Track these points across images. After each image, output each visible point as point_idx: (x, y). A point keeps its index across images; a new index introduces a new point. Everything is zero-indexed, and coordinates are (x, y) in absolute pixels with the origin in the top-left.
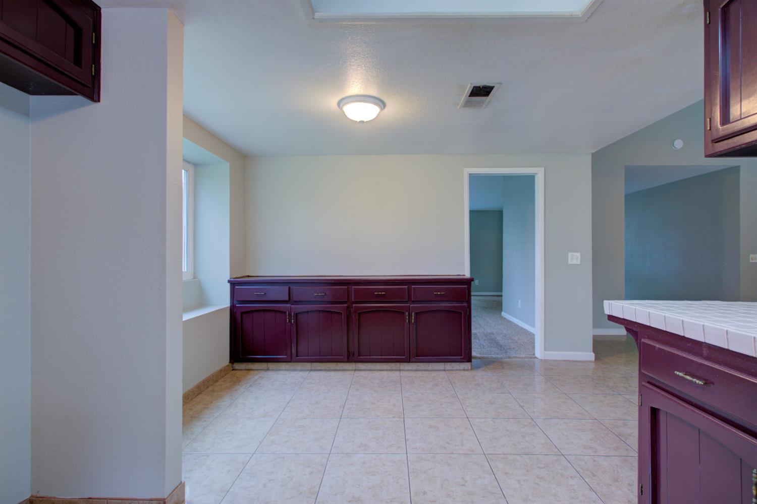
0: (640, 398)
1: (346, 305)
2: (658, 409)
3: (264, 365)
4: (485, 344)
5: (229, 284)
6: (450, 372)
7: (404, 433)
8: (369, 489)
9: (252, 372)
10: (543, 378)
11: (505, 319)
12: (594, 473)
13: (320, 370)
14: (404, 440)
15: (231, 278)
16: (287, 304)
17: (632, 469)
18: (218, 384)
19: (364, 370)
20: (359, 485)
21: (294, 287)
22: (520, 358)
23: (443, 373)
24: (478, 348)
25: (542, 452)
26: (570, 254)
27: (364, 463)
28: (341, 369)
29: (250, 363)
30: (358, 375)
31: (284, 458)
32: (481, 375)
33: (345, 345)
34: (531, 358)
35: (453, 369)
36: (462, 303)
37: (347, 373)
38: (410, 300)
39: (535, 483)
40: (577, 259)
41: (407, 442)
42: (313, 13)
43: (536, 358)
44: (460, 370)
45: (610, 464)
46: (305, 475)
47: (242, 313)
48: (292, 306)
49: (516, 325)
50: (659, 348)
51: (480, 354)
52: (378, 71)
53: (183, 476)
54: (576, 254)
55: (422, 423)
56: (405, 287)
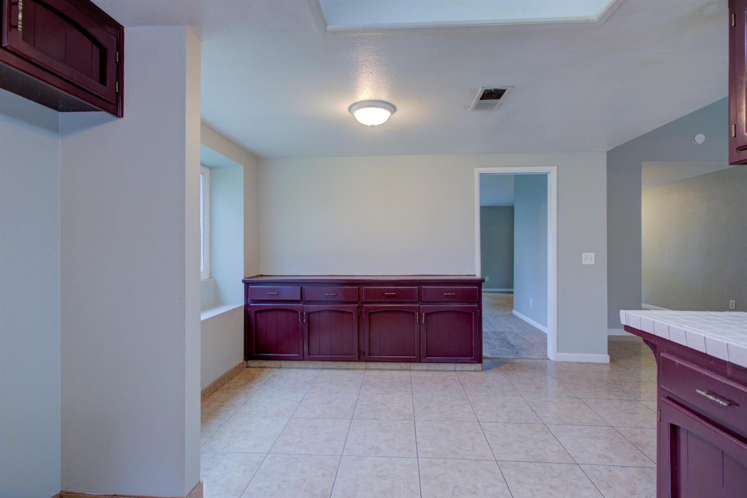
0: (659, 413)
1: (357, 305)
2: (679, 427)
3: (277, 363)
4: (496, 344)
5: (243, 284)
6: (461, 372)
7: (415, 436)
8: (381, 493)
9: (265, 370)
10: (556, 380)
11: (515, 317)
12: (610, 484)
13: (331, 369)
14: (415, 443)
15: (245, 278)
16: (299, 303)
17: (650, 482)
18: (233, 381)
19: (374, 369)
20: (371, 489)
21: (306, 287)
22: (531, 359)
23: (453, 373)
24: (489, 348)
25: (554, 461)
26: (584, 254)
27: (376, 466)
28: (352, 368)
29: (263, 361)
30: (369, 375)
31: (297, 459)
32: (492, 377)
33: (356, 345)
34: (543, 359)
35: (462, 369)
36: (473, 304)
37: (358, 372)
38: (420, 301)
39: (549, 493)
40: (591, 259)
41: (418, 446)
42: (326, 25)
43: (548, 359)
44: (471, 371)
45: (626, 475)
46: (317, 477)
47: (256, 312)
48: (304, 305)
49: (527, 323)
50: (679, 364)
51: (491, 354)
52: (389, 77)
53: (202, 473)
54: (590, 254)
55: (433, 426)
56: (415, 287)
